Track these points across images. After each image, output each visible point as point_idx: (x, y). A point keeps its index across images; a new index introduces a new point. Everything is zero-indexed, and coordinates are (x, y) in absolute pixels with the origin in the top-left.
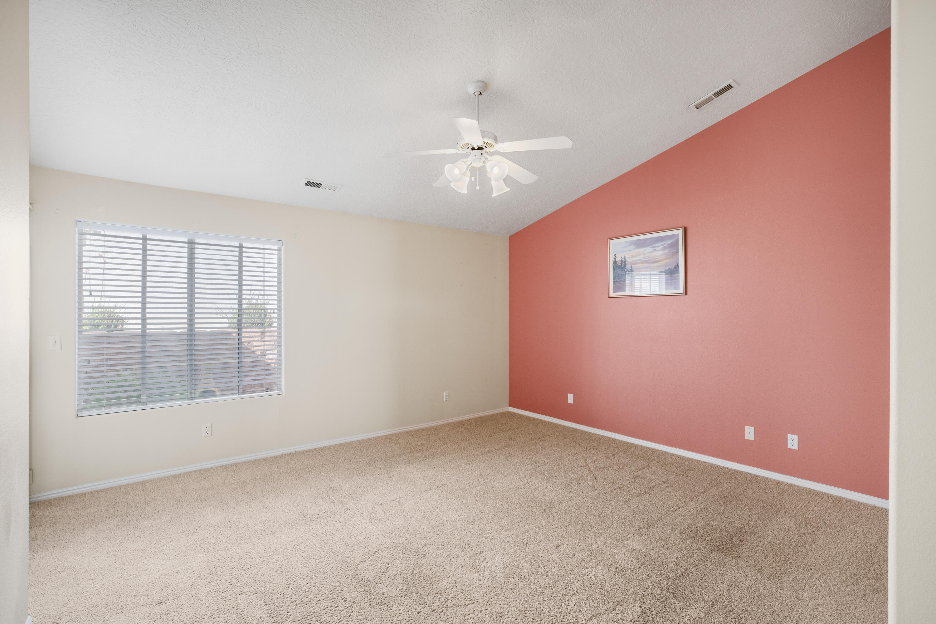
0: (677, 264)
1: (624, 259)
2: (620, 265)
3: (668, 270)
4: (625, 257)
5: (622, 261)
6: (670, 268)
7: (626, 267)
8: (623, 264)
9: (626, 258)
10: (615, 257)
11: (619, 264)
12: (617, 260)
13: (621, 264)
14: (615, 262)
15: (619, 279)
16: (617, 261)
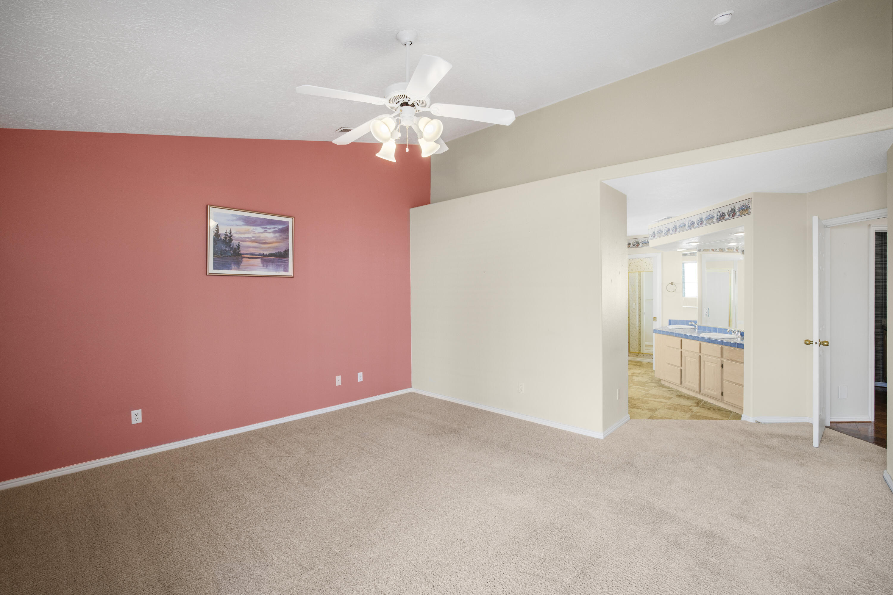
0: (287, 249)
1: (229, 233)
2: (224, 239)
3: (278, 253)
4: (231, 231)
5: (226, 235)
6: (280, 252)
7: (231, 242)
8: (228, 239)
9: (232, 233)
10: (217, 229)
11: (223, 237)
12: (220, 232)
13: (226, 238)
14: (217, 235)
15: (222, 255)
16: (220, 234)
